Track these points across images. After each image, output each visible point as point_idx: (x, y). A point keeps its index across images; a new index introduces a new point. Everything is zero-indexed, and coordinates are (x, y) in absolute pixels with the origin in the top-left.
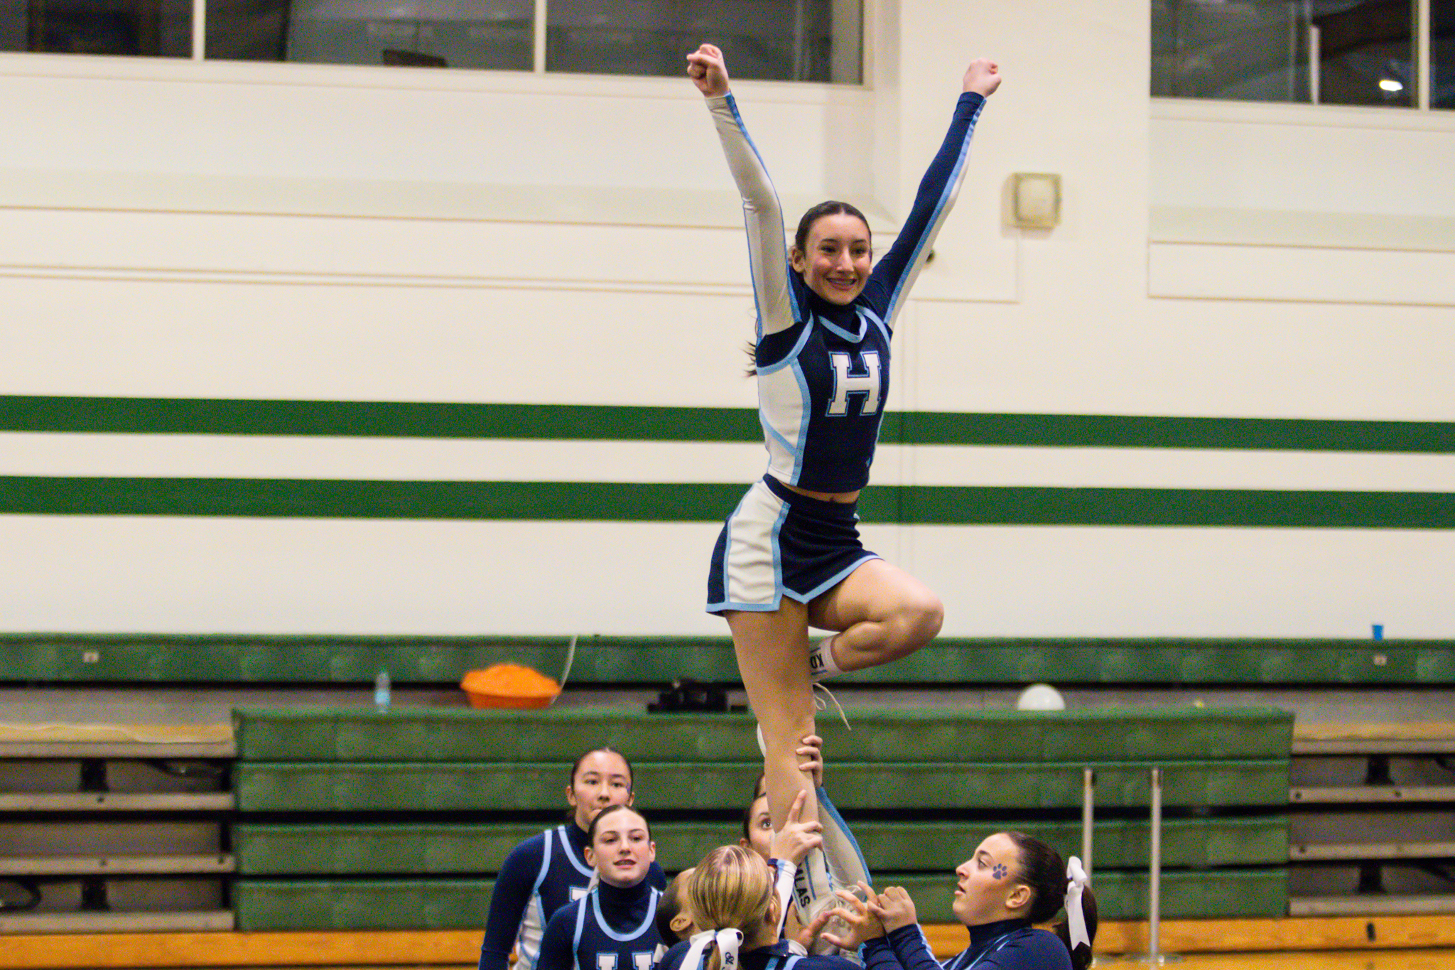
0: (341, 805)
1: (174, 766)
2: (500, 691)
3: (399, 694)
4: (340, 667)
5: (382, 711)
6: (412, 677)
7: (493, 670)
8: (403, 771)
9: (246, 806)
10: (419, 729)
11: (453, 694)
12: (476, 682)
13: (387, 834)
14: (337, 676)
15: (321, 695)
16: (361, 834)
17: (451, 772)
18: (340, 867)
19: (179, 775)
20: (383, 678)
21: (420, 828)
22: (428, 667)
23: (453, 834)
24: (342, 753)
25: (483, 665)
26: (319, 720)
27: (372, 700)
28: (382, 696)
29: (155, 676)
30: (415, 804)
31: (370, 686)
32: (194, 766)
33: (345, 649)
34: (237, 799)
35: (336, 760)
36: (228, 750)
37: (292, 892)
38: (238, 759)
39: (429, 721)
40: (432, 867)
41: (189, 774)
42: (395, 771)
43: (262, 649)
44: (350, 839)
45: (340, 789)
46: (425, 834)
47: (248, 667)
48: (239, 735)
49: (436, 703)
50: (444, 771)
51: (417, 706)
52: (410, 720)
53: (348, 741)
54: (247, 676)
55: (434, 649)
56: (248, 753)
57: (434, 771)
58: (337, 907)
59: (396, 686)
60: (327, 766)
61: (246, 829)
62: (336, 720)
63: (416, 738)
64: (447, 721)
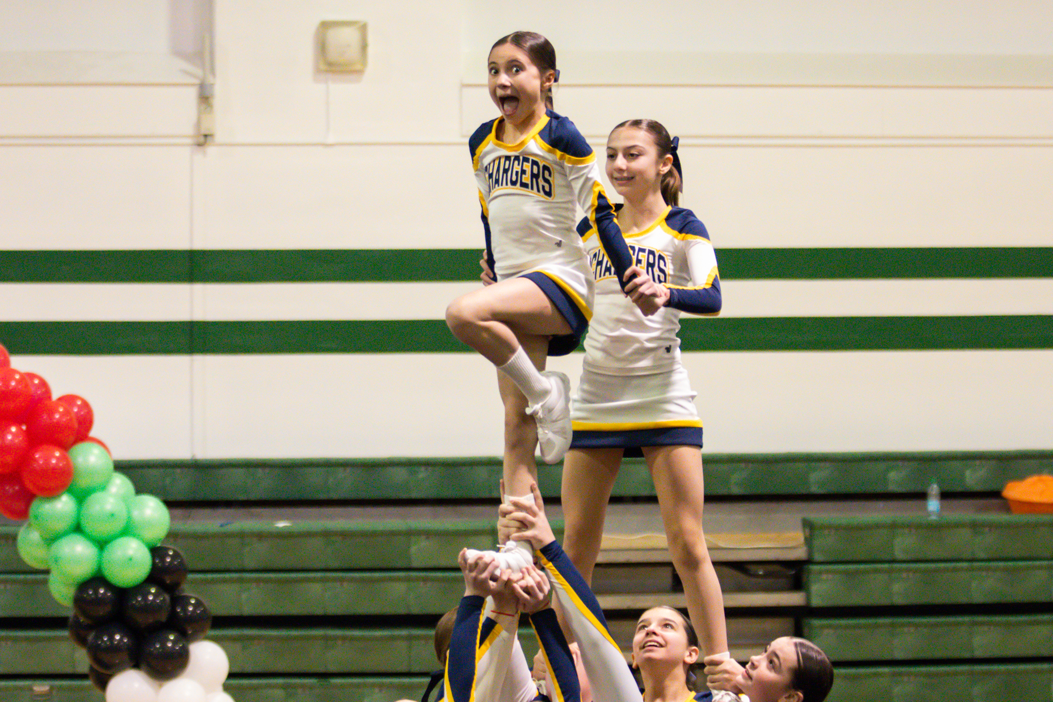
0: (899, 600)
1: (753, 568)
2: (1036, 498)
3: (946, 503)
4: (895, 480)
5: (933, 518)
6: (959, 489)
7: (1030, 480)
8: (955, 570)
9: (816, 602)
10: (965, 533)
11: (994, 501)
12: (1016, 491)
13: (937, 625)
14: (893, 488)
15: (881, 504)
16: (917, 626)
17: (996, 569)
18: (899, 655)
19: (756, 576)
20: (934, 489)
21: (967, 619)
22: (973, 479)
23: (997, 624)
24: (899, 555)
25: (1021, 477)
26: (878, 526)
27: (925, 508)
28: (933, 505)
29: (736, 490)
30: (963, 599)
31: (922, 496)
32: (771, 568)
33: (900, 464)
34: (808, 597)
35: (893, 561)
36: (800, 554)
37: (857, 677)
38: (809, 561)
39: (975, 526)
40: (979, 653)
41: (767, 575)
42: (945, 570)
43: (828, 465)
44: (906, 630)
45: (897, 587)
46: (975, 624)
47: (816, 481)
48: (809, 541)
49: (980, 510)
50: (987, 569)
51: (964, 512)
52: (958, 525)
53: (903, 545)
54: (815, 489)
55: (977, 462)
56: (818, 557)
57: (980, 569)
58: (897, 690)
59: (945, 496)
60: (886, 566)
61: (816, 622)
62: (894, 526)
63: (961, 541)
64: (991, 526)
